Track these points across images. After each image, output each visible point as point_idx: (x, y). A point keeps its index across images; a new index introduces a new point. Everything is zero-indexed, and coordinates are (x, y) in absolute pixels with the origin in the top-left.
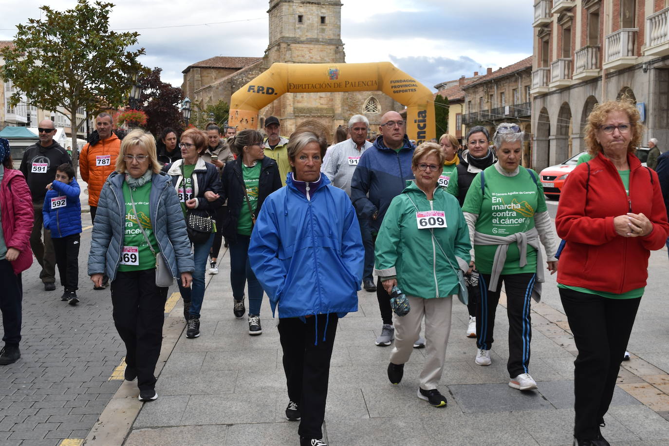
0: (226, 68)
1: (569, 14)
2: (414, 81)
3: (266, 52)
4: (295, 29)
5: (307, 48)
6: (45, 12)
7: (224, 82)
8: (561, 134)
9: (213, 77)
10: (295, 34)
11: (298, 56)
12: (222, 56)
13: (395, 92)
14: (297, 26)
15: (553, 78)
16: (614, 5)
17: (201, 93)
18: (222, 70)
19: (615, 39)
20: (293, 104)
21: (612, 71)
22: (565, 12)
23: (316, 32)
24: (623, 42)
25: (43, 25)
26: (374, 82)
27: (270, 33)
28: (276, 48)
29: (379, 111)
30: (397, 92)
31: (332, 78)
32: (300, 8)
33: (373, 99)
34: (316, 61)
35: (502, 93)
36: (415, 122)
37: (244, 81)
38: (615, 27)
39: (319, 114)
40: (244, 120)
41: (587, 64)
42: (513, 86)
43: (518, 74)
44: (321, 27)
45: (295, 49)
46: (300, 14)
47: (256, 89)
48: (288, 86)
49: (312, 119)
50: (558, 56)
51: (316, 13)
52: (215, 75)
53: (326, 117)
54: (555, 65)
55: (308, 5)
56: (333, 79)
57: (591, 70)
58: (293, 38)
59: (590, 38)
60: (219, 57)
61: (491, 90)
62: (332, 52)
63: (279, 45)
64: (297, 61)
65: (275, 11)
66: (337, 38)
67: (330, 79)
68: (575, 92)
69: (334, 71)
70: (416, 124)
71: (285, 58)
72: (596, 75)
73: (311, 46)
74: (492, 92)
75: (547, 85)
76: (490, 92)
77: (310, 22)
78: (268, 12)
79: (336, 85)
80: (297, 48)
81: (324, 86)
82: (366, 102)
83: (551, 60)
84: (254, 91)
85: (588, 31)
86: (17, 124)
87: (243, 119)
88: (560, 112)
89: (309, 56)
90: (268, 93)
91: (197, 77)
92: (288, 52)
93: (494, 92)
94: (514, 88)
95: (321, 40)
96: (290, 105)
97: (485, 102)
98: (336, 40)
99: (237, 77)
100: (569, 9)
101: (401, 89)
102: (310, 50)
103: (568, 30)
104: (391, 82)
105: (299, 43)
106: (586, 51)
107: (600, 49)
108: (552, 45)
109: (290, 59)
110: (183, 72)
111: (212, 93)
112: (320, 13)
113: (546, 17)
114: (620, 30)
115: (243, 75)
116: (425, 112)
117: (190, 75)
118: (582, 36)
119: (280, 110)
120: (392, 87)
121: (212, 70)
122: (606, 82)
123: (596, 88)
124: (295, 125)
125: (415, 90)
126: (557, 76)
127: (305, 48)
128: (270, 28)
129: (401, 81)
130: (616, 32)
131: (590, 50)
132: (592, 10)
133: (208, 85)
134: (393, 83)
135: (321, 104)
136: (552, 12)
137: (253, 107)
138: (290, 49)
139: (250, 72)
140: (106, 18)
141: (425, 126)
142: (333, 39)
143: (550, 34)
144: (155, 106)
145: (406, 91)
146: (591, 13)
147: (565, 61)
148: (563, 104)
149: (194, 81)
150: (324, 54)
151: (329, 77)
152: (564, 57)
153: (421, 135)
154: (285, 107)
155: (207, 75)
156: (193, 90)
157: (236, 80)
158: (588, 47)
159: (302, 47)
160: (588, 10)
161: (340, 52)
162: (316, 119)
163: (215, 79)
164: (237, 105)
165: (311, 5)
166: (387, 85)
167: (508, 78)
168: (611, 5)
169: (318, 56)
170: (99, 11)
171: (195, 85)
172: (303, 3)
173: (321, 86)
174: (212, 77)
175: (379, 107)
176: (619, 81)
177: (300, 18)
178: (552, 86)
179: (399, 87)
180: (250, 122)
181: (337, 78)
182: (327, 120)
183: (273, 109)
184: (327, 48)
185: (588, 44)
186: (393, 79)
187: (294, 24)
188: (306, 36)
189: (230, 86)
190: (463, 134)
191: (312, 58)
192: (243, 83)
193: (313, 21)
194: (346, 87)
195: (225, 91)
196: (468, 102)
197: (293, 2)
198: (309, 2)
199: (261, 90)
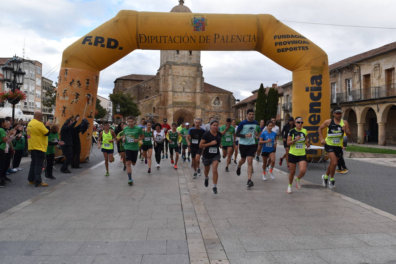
0: (137, 80)
2: (305, 38)
3: (158, 71)
4: (174, 57)
5: (181, 68)
9: (130, 85)
10: (174, 60)
11: (176, 72)
12: (135, 74)
13: (279, 51)
14: (176, 56)
18: (135, 81)
20: (172, 99)
23: (186, 59)
26: (252, 37)
27: (161, 60)
29: (221, 105)
30: (283, 50)
31: (196, 29)
33: (218, 98)
34: (186, 76)
36: (307, 90)
39: (187, 106)
40: (76, 82)
44: (189, 56)
45: (174, 68)
47: (93, 40)
48: (137, 39)
49: (183, 108)
52: (131, 84)
53: (191, 107)
56: (199, 30)
58: (173, 62)
62: (195, 70)
63: (165, 66)
64: (175, 75)
67: (194, 30)
69: (199, 20)
70: (309, 93)
71: (168, 74)
73: (184, 67)
77: (183, 53)
79: (202, 39)
80: (176, 68)
81: (186, 39)
82: (214, 99)
84: (90, 44)
87: (73, 80)
89: (182, 73)
90: (109, 46)
91: (121, 84)
92: (170, 70)
95: (189, 64)
96: (171, 100)
98: (197, 64)
99: (141, 84)
101: (288, 46)
102: (183, 69)
104: (275, 37)
105: (176, 65)
109: (171, 74)
110: (114, 82)
115: (144, 83)
116: (320, 77)
117: (117, 84)
119: (165, 103)
120: (276, 44)
121: (129, 81)
124: (173, 111)
125: (307, 48)
128: (161, 58)
129: (288, 36)
135: (188, 100)
137: (88, 64)
138: (171, 68)
139: (149, 82)
141: (320, 95)
142: (196, 64)
145: (295, 49)
149: (119, 87)
150: (190, 72)
151: (192, 28)
153: (315, 108)
154: (167, 101)
155: (126, 84)
157: (141, 86)
159: (178, 68)
161: (199, 71)
162: (185, 108)
166: (269, 40)
169: (188, 73)
173: (182, 39)
175: (221, 102)
177: (178, 51)
179: (285, 43)
180: (84, 84)
181: (204, 30)
182: (192, 109)
184: (192, 69)
186: (277, 34)
187: (174, 54)
188: (181, 61)
189: (138, 89)
190: (282, 117)
191: (184, 74)
192: (145, 87)
193: (185, 53)
194: (215, 42)
195: (135, 92)
196: (286, 96)
199: (100, 42)
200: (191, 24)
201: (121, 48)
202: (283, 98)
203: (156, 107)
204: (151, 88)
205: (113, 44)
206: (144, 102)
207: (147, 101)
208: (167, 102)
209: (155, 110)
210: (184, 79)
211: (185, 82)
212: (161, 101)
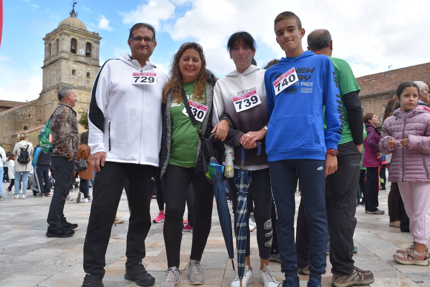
3: (40, 94)
5: (78, 92)
7: (9, 113)
10: (70, 82)
23: (84, 82)
32: (74, 65)
34: (84, 102)
37: (24, 114)
44: (87, 79)
46: (73, 69)
51: (84, 70)
55: (79, 63)
73: (81, 91)
77: (80, 75)
89: (79, 98)
95: (87, 87)
99: (18, 111)
102: (80, 94)
112: (86, 70)
115: (22, 109)
127: (77, 92)
139: (29, 108)
157: (18, 113)
165: (81, 64)
169: (85, 98)
172: (76, 62)
177: (74, 72)
187: (70, 75)
188: (77, 84)
189: (13, 116)
191: (81, 99)
192: (23, 115)
193: (82, 75)
195: (10, 120)
197: (69, 60)
198: (80, 62)
204: (31, 116)
206: (31, 133)
207: (34, 132)
210: (81, 106)
211: (83, 109)
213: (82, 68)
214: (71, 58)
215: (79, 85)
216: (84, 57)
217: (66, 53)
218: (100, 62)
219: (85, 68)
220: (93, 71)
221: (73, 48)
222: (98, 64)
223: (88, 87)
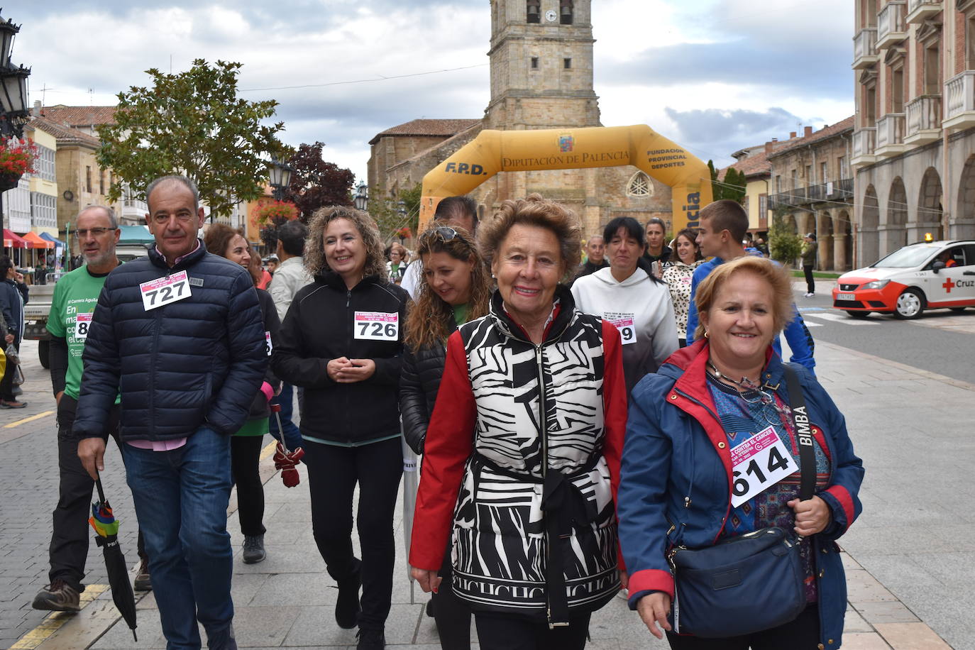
0: (431, 136)
1: (900, 50)
2: (681, 151)
3: (486, 111)
4: (527, 77)
5: (545, 104)
6: (153, 77)
7: (427, 155)
8: (895, 223)
9: (413, 148)
10: (527, 84)
11: (532, 116)
12: (424, 118)
13: (654, 167)
14: (530, 73)
15: (879, 142)
16: (958, 37)
17: (395, 172)
18: (425, 139)
19: (957, 84)
20: (526, 185)
21: (956, 131)
22: (894, 48)
23: (557, 80)
24: (967, 90)
25: (150, 94)
26: (624, 153)
27: (492, 84)
28: (500, 105)
29: (650, 193)
30: (657, 167)
31: (563, 149)
32: (535, 47)
33: (641, 176)
34: (558, 123)
35: (823, 164)
36: (684, 209)
38: (959, 68)
39: (563, 199)
41: (923, 121)
42: (838, 153)
43: (844, 135)
44: (564, 73)
45: (528, 106)
46: (534, 56)
47: (457, 167)
50: (888, 110)
51: (558, 53)
52: (415, 146)
53: (573, 202)
54: (882, 123)
55: (545, 42)
56: (566, 151)
57: (928, 131)
58: (524, 90)
59: (928, 84)
60: (421, 120)
61: (807, 160)
62: (581, 108)
63: (504, 101)
64: (531, 123)
65: (498, 53)
66: (587, 88)
67: (561, 151)
68: (910, 161)
69: (566, 140)
70: (686, 212)
71: (512, 120)
72: (936, 137)
73: (551, 101)
74: (809, 162)
75: (873, 153)
76: (806, 161)
77: (549, 66)
78: (488, 54)
79: (570, 159)
80: (531, 105)
81: (553, 161)
82: (632, 179)
83: (879, 115)
84: (454, 171)
85: (925, 74)
86: (138, 220)
88: (891, 190)
89: (548, 116)
91: (390, 149)
92: (517, 111)
93: (812, 162)
94: (840, 156)
95: (564, 92)
96: (521, 186)
97: (799, 177)
98: (586, 91)
99: (445, 148)
100: (900, 43)
101: (662, 162)
102: (549, 108)
103: (899, 73)
104: (649, 153)
105: (532, 98)
106: (920, 103)
107: (939, 100)
108: (879, 95)
109: (521, 121)
110: (370, 143)
111: (410, 171)
112: (562, 54)
113: (869, 54)
114: (964, 73)
115: (453, 145)
117: (379, 146)
118: (917, 81)
119: (507, 194)
120: (650, 160)
121: (411, 138)
122: (948, 147)
123: (936, 156)
125: (683, 164)
126: (885, 140)
127: (542, 104)
128: (492, 77)
129: (662, 151)
130: (958, 77)
131: (926, 101)
132: (930, 44)
133: (406, 161)
134: (650, 155)
135: (566, 184)
136: (877, 46)
138: (520, 107)
140: (233, 82)
142: (582, 91)
143: (876, 78)
144: (316, 195)
145: (670, 165)
146: (928, 49)
147: (895, 117)
148: (895, 180)
149: (385, 155)
150: (569, 112)
151: (559, 148)
152: (896, 112)
154: (513, 189)
155: (403, 146)
156: (385, 167)
158: (923, 98)
159: (538, 103)
160: (924, 44)
161: (592, 109)
163: (416, 151)
164: (430, 191)
165: (549, 43)
166: (643, 157)
167: (831, 142)
168: (953, 36)
169: (561, 116)
170: (222, 74)
171: (387, 161)
172: (538, 40)
173: (548, 161)
174: (410, 148)
175: (651, 187)
176: (965, 147)
177: (535, 62)
178: (880, 153)
179: (659, 159)
181: (571, 150)
182: (575, 206)
183: (497, 192)
184: (574, 104)
185: (925, 94)
186: (651, 148)
187: (526, 70)
188: (543, 87)
189: (436, 161)
190: (770, 224)
191: (552, 118)
193: (553, 65)
194: (584, 161)
196: (775, 178)
197: (524, 39)
198: (547, 39)
199: (465, 169)
200: (557, 144)
201: (485, 174)
202: (770, 181)
203: (486, 207)
205: (477, 170)
208: (513, 191)
209: (484, 214)
212: (496, 191)
213: (552, 50)
214: (528, 33)
215: (546, 89)
216: (556, 26)
217: (517, 25)
218: (593, 30)
219: (559, 50)
220: (578, 53)
221: (533, 10)
222: (588, 35)
223: (567, 90)
